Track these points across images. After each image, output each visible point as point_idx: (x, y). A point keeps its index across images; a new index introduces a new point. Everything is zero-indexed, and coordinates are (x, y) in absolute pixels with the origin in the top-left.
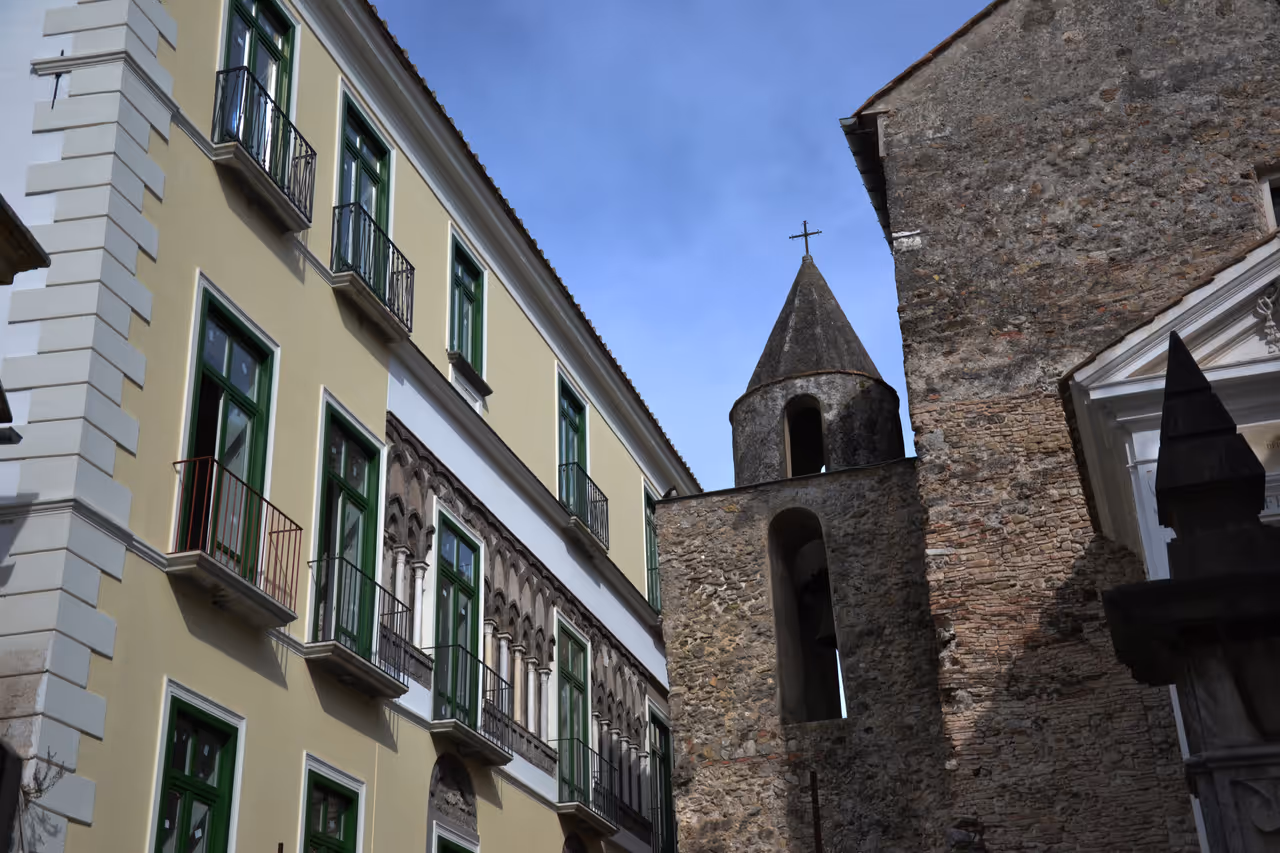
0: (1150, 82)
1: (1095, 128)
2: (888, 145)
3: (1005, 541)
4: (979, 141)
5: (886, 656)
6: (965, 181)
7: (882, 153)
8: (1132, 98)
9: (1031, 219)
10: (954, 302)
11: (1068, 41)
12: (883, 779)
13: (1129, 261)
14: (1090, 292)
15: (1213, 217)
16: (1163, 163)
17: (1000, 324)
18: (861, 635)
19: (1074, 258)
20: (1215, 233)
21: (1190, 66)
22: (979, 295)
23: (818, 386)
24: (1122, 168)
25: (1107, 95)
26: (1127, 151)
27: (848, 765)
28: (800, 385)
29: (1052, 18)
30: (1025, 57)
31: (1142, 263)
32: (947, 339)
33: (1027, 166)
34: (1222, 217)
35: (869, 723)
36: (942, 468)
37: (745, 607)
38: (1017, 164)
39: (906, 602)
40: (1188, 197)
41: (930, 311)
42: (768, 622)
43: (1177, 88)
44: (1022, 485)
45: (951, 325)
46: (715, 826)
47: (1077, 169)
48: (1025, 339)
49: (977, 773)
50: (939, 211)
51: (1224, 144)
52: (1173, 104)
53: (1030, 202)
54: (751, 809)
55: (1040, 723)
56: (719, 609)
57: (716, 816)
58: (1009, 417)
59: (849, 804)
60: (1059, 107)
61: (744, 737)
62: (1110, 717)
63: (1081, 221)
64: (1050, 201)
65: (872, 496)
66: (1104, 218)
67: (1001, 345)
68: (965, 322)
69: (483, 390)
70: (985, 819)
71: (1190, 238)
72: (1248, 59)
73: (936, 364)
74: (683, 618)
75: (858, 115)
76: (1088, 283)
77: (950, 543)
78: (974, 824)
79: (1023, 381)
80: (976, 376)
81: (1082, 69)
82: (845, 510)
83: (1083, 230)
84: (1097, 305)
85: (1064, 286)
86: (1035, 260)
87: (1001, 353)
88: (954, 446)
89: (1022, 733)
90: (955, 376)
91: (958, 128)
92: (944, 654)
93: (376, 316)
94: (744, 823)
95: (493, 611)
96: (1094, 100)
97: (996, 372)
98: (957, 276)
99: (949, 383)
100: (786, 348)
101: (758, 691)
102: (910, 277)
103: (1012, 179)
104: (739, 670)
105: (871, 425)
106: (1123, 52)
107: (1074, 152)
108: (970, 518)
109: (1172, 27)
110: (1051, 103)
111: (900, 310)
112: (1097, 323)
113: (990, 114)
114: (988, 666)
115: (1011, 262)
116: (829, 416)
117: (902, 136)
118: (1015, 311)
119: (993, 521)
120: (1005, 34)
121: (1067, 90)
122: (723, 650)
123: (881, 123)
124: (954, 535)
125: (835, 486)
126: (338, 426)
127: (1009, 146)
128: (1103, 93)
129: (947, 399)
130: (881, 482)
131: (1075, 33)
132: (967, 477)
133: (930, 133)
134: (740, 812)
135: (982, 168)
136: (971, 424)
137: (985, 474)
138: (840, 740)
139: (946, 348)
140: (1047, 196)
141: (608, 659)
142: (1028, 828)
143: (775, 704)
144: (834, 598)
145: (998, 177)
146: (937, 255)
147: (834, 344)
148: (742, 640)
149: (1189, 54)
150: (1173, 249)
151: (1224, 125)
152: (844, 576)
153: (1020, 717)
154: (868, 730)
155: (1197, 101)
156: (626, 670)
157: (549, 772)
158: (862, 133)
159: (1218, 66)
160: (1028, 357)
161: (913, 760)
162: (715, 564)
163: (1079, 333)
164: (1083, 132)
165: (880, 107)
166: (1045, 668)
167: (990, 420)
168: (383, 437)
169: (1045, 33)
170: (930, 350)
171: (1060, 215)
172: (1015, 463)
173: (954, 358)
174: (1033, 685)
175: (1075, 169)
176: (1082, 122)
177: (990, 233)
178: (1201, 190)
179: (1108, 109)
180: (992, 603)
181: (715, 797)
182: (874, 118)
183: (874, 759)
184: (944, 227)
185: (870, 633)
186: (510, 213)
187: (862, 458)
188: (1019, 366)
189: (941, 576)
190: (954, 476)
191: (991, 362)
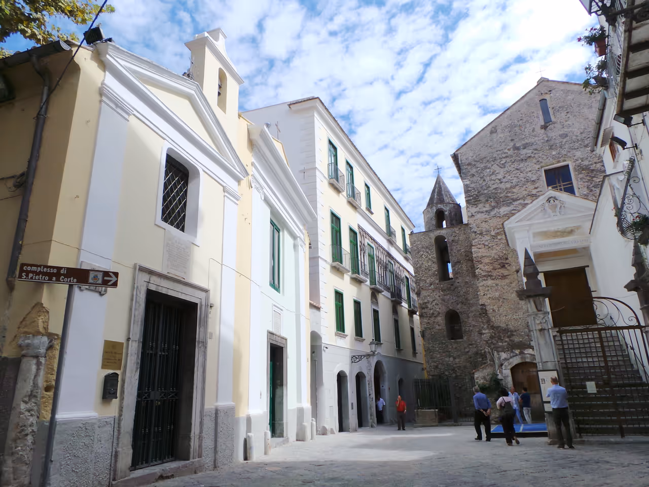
0: (518, 147)
1: (506, 157)
2: (461, 161)
3: (489, 247)
4: (481, 160)
5: (462, 267)
6: (479, 169)
7: (460, 162)
8: (514, 150)
9: (493, 177)
10: (477, 196)
11: (500, 137)
12: (462, 293)
13: (514, 187)
14: (506, 194)
15: (532, 177)
16: (522, 165)
17: (487, 201)
18: (456, 263)
19: (502, 186)
20: (533, 181)
21: (527, 144)
22: (482, 194)
23: (444, 206)
24: (513, 166)
25: (509, 150)
26: (514, 162)
27: (454, 290)
28: (439, 206)
29: (496, 131)
30: (491, 141)
31: (517, 188)
32: (476, 204)
33: (492, 165)
34: (534, 178)
35: (458, 281)
36: (475, 232)
37: (430, 257)
38: (489, 165)
39: (466, 255)
40: (527, 173)
41: (471, 198)
42: (435, 260)
43: (524, 149)
44: (493, 236)
45: (476, 201)
46: (426, 303)
47: (502, 166)
48: (493, 204)
49: (484, 295)
50: (473, 175)
51: (534, 161)
52: (523, 152)
53: (493, 173)
54: (434, 299)
55: (497, 285)
56: (424, 257)
57: (426, 301)
58: (490, 221)
59: (455, 298)
60: (499, 152)
61: (431, 285)
62: (511, 283)
63: (504, 178)
64: (497, 173)
65: (457, 232)
66: (509, 177)
67: (487, 205)
68: (480, 200)
69: (372, 213)
70: (486, 304)
71: (528, 182)
72: (539, 142)
73: (473, 210)
74: (417, 260)
75: (454, 154)
76: (506, 191)
77: (478, 248)
78: (484, 305)
79: (493, 213)
80: (482, 212)
81: (503, 144)
82: (451, 235)
83: (504, 180)
84: (507, 197)
85: (500, 193)
86: (494, 186)
87: (488, 207)
88: (478, 227)
89: (493, 286)
90: (479, 212)
91: (476, 157)
92: (477, 271)
93: (355, 205)
94: (432, 302)
95: (377, 261)
96: (506, 151)
97: (486, 211)
98: (477, 190)
99: (476, 214)
100: (435, 197)
101: (434, 275)
102: (467, 190)
103: (489, 168)
104: (429, 270)
105: (456, 215)
106: (512, 140)
107: (502, 162)
108: (482, 243)
109: (523, 135)
110: (497, 151)
111: (465, 198)
112: (508, 201)
113: (483, 154)
114: (487, 273)
115: (489, 187)
116: (446, 213)
117: (464, 158)
118: (490, 198)
119: (487, 244)
120: (486, 135)
121: (500, 149)
122: (426, 266)
123: (459, 155)
124: (479, 246)
125: (448, 230)
126: (351, 230)
127: (488, 161)
128: (508, 149)
129: (476, 218)
130: (459, 229)
131: (502, 135)
132: (481, 234)
133: (470, 158)
134: (431, 300)
135: (482, 166)
136: (482, 223)
137: (485, 233)
138: (452, 285)
139: (475, 206)
140: (497, 172)
141: (397, 265)
142: (494, 305)
143: (438, 277)
144: (450, 254)
145: (486, 168)
146: (473, 185)
147: (446, 196)
148: (429, 264)
149: (527, 141)
150: (524, 185)
151: (534, 157)
152: (452, 250)
153: (493, 283)
154: (458, 283)
155: (528, 152)
156: (401, 268)
157: (389, 292)
158: (455, 157)
159: (533, 144)
160: (493, 208)
161: (468, 289)
162: (423, 248)
163: (504, 203)
164: (504, 158)
165: (459, 152)
166: (498, 274)
167: (485, 222)
168: (357, 229)
169: (494, 135)
170: (472, 207)
171: (500, 177)
172: (491, 231)
173: (477, 208)
174: (495, 277)
175: (503, 166)
176: (504, 156)
177: (484, 180)
178: (530, 171)
179: (509, 153)
180: (487, 260)
181: (425, 297)
182: (458, 154)
183: (460, 288)
184: (475, 179)
185: (458, 262)
186: (375, 173)
187: (454, 222)
188: (491, 210)
189: (476, 255)
190: (478, 234)
191: (485, 209)
